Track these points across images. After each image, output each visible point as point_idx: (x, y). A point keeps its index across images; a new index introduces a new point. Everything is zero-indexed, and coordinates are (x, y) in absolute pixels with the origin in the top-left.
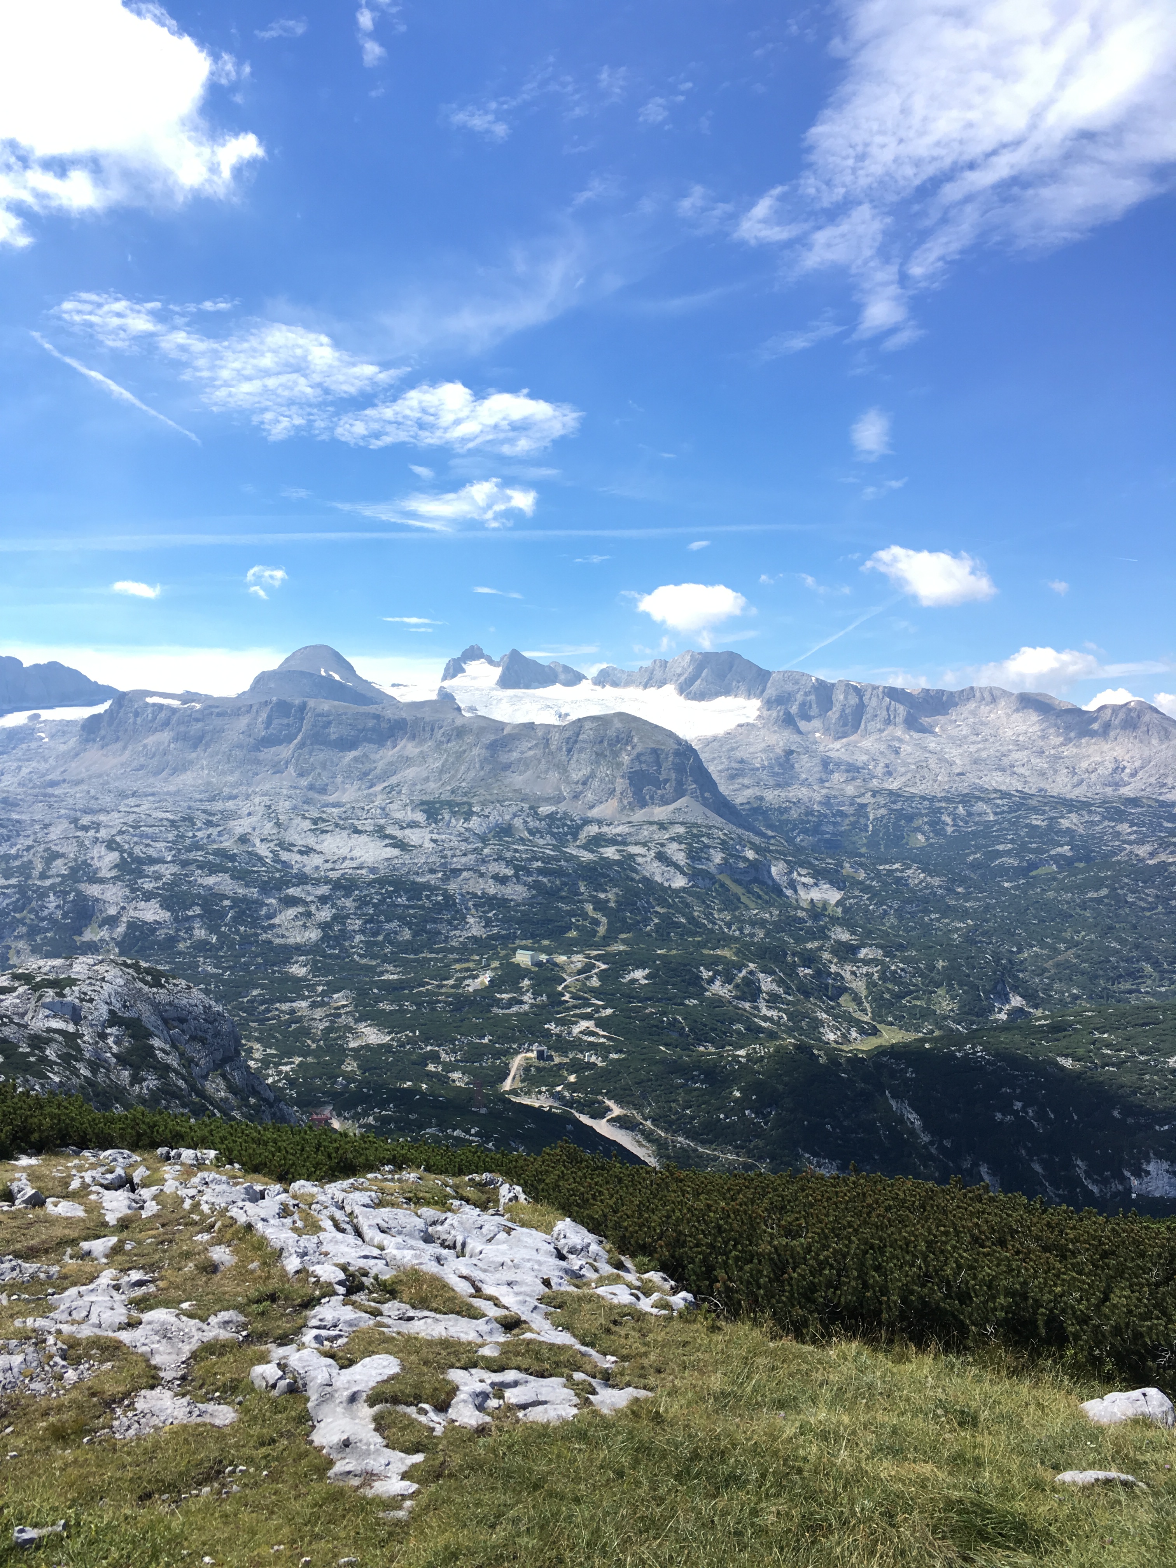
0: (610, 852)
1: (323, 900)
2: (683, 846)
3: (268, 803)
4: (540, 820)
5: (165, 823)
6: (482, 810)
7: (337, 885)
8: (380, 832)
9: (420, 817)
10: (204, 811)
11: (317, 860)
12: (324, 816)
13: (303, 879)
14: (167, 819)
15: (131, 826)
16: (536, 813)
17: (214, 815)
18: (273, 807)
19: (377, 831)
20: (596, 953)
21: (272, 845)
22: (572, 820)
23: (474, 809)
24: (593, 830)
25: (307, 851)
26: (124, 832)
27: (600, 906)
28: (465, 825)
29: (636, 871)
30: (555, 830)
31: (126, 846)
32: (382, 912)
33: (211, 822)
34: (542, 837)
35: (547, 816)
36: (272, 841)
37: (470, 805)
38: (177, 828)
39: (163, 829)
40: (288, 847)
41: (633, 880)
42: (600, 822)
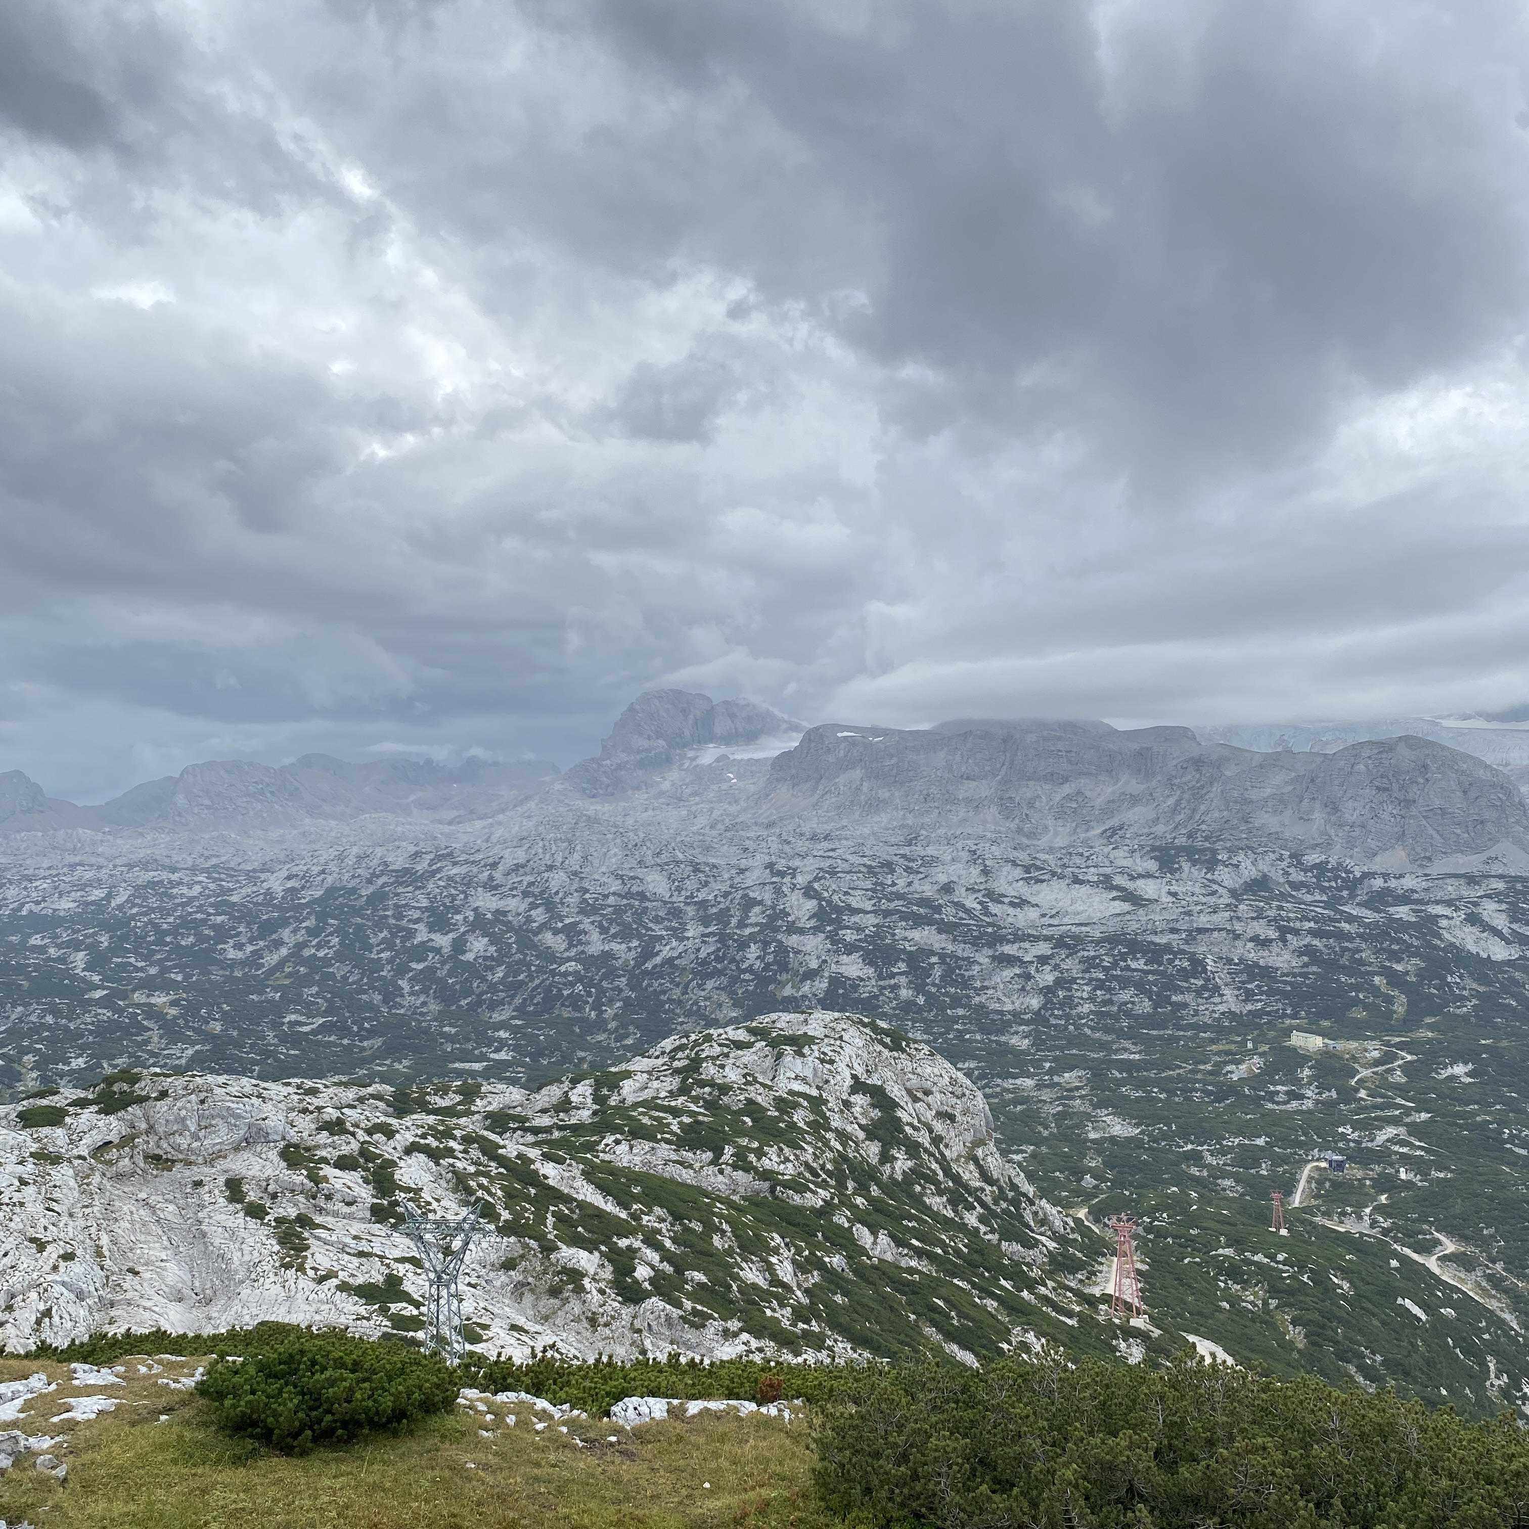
0: (1403, 912)
1: (1043, 960)
2: (1504, 906)
3: (974, 848)
4: (1305, 871)
5: (863, 869)
6: (1230, 858)
7: (1060, 943)
8: (1106, 883)
9: (1152, 866)
10: (903, 856)
11: (1033, 914)
12: (1038, 863)
13: (1019, 937)
14: (864, 865)
15: (827, 872)
16: (1300, 863)
17: (913, 861)
18: (978, 853)
19: (1101, 882)
20: (1398, 1039)
21: (980, 895)
22: (1348, 872)
23: (1220, 857)
24: (1378, 883)
25: (1020, 903)
26: (821, 879)
27: (1395, 979)
28: (1209, 876)
29: (1439, 937)
30: (1326, 884)
31: (826, 894)
32: (1115, 978)
33: (911, 868)
34: (1308, 893)
35: (1315, 866)
36: (979, 891)
37: (1214, 852)
38: (875, 875)
39: (860, 875)
40: (997, 898)
41: (1437, 947)
42: (1386, 876)
